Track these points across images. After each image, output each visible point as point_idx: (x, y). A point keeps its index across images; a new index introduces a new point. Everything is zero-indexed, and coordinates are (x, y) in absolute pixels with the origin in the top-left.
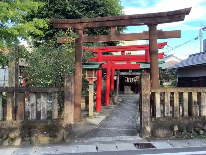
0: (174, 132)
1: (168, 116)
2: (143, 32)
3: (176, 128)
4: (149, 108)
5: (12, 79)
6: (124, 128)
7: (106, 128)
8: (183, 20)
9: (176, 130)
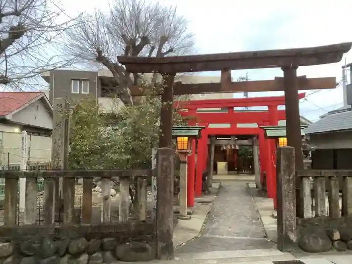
0: (333, 241)
1: (322, 215)
2: (274, 79)
3: (337, 236)
4: (294, 202)
5: (58, 154)
6: (246, 236)
7: (217, 236)
8: (338, 61)
9: (337, 239)
